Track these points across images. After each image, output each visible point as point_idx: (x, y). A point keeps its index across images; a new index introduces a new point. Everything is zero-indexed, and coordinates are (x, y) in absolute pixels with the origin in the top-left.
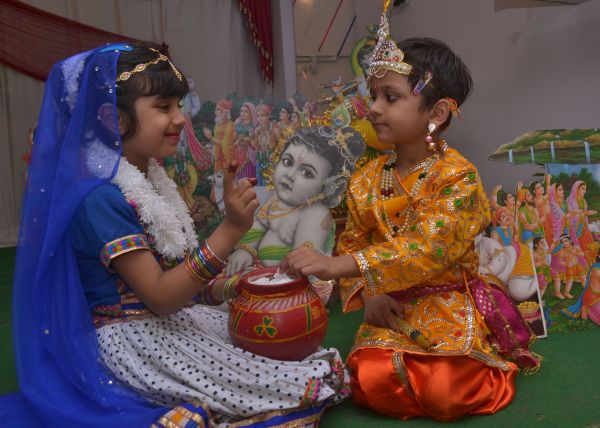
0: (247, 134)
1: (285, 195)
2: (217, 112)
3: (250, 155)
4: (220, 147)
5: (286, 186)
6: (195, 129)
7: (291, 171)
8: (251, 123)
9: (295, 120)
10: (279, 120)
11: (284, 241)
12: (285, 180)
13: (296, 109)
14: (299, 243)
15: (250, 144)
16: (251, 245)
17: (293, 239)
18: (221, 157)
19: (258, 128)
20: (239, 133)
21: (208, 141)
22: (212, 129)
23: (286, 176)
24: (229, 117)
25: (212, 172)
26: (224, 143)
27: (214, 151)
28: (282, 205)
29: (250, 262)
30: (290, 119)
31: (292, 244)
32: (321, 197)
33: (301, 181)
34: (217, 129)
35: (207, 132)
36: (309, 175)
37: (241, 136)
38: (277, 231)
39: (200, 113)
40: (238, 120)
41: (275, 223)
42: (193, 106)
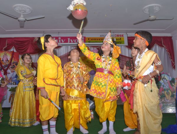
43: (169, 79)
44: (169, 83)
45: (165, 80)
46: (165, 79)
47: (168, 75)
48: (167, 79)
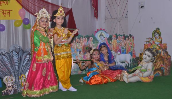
0: (119, 43)
1: (145, 60)
2: (113, 38)
3: (120, 47)
4: (113, 45)
5: (145, 59)
6: (108, 41)
7: (146, 56)
8: (120, 40)
9: (129, 40)
10: (126, 40)
11: (145, 68)
12: (145, 58)
13: (130, 37)
14: (148, 69)
15: (120, 45)
16: (140, 69)
17: (147, 68)
18: (114, 48)
19: (122, 41)
20: (117, 42)
21: (111, 44)
22: (112, 41)
23: (145, 57)
24: (115, 39)
25: (112, 51)
26: (114, 44)
27: (112, 46)
28: (144, 62)
29: (139, 72)
30: (128, 40)
31: (147, 69)
32: (151, 61)
33: (148, 58)
34: (113, 41)
35: (111, 42)
36: (149, 57)
37: (118, 43)
38: (144, 67)
39: (109, 37)
40: (117, 39)
41: (143, 65)
42: (107, 36)
43: (106, 36)
44: (107, 40)
45: (103, 38)
46: (103, 36)
47: (106, 32)
48: (105, 36)
